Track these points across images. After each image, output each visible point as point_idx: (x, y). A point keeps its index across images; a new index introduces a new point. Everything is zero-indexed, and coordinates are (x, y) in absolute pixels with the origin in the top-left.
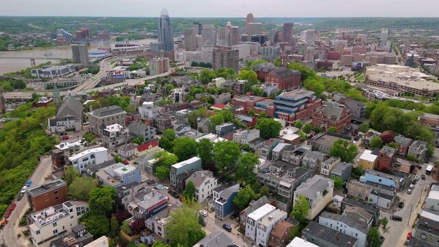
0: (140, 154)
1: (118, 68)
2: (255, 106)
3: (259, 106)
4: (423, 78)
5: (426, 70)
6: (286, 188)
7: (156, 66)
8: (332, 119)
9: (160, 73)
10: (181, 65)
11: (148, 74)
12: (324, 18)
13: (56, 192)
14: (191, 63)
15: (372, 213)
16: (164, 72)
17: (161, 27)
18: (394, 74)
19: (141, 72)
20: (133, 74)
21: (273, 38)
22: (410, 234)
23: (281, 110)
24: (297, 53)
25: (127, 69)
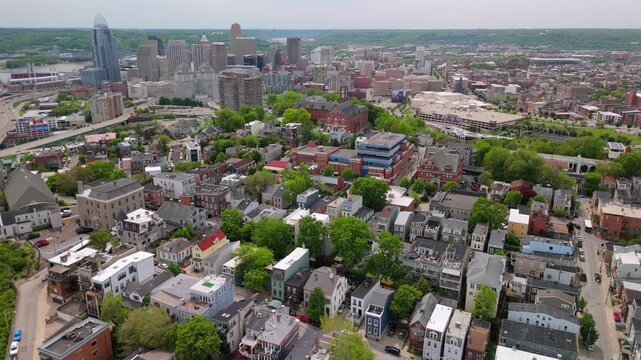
0: (204, 255)
1: (32, 114)
2: (330, 160)
3: (336, 160)
4: (483, 107)
5: (481, 97)
6: (451, 276)
7: (103, 107)
8: (446, 170)
9: (111, 118)
10: (141, 103)
11: (89, 120)
12: (329, 31)
13: (94, 343)
14: (158, 100)
15: (572, 295)
16: (117, 116)
17: (96, 44)
18: (448, 103)
19: (77, 118)
20: (63, 122)
21: (272, 58)
22: (616, 314)
23: (371, 164)
24: (312, 80)
25: (51, 115)
